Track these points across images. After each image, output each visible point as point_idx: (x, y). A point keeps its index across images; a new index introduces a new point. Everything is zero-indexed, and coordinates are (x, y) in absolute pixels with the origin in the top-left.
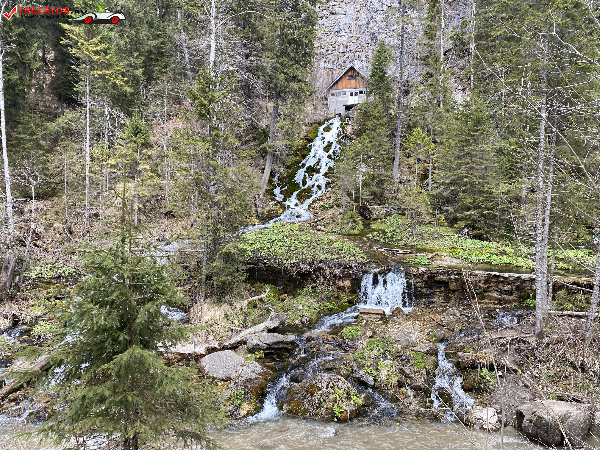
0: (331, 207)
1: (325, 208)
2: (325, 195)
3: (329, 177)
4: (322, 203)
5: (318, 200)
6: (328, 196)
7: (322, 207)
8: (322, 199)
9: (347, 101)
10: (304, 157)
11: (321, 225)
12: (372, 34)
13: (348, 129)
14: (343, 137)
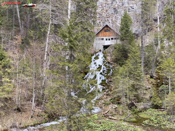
0: (109, 104)
1: (106, 104)
2: (103, 96)
3: (103, 86)
4: (103, 101)
5: (100, 99)
6: (105, 97)
7: (104, 103)
8: (102, 99)
9: (105, 43)
10: (86, 73)
11: (110, 116)
12: (114, 9)
13: (109, 58)
14: (107, 62)
